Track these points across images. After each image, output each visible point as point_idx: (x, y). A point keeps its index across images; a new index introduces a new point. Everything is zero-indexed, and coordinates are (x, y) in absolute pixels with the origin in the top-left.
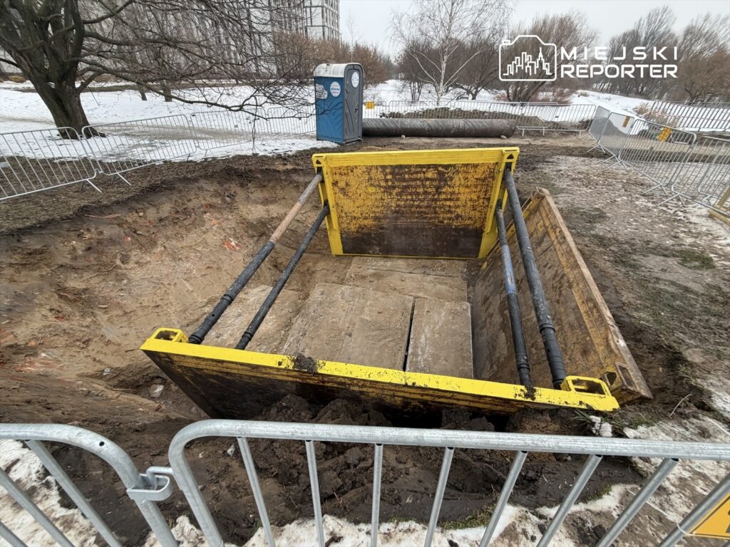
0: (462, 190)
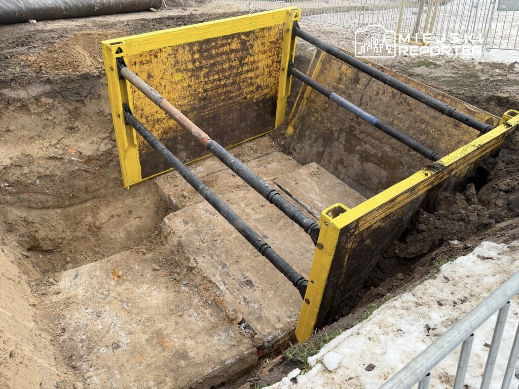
0: (261, 56)
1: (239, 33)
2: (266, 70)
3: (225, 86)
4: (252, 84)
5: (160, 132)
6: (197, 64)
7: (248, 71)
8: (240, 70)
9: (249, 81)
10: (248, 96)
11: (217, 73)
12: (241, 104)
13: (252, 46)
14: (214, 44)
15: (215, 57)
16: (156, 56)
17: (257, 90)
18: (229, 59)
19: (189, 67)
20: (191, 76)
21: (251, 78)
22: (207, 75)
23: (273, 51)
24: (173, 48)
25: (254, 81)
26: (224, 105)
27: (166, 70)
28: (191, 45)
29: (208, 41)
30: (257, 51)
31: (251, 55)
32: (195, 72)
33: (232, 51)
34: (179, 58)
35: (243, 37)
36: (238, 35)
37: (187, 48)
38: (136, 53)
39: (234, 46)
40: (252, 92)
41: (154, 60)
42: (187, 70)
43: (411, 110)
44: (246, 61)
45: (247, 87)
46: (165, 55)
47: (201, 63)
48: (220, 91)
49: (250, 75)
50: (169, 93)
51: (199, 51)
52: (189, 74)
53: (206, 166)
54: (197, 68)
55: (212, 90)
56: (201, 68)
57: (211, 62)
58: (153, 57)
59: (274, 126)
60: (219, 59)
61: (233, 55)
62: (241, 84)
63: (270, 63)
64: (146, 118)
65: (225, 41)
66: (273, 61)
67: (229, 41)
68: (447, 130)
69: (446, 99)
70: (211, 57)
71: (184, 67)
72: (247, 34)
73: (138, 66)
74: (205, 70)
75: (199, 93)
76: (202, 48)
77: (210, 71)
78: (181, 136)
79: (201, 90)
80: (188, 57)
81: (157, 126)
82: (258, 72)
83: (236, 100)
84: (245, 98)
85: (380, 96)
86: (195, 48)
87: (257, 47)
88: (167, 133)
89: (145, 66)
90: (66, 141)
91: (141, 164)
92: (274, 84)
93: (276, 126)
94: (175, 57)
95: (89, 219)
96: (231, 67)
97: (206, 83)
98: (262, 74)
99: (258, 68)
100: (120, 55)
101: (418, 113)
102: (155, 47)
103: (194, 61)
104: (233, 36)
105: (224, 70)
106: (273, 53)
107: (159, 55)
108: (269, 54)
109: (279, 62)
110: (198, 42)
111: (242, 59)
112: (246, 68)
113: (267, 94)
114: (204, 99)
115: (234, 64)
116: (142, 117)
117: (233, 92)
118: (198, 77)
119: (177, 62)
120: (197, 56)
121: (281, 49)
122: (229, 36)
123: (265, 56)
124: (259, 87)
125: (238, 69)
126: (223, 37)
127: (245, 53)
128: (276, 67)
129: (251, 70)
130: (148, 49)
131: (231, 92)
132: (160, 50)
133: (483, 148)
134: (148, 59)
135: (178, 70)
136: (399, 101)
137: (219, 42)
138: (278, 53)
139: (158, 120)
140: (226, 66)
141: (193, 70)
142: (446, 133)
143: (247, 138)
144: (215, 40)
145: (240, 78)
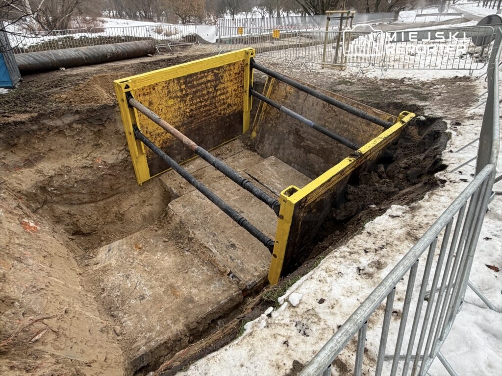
0: (229, 84)
1: (212, 69)
2: (234, 93)
3: (205, 106)
4: (224, 103)
5: (161, 142)
6: (184, 92)
7: (221, 95)
8: (215, 94)
9: (222, 102)
10: (222, 112)
11: (199, 97)
12: (217, 118)
13: (222, 77)
14: (195, 77)
15: (196, 87)
16: (154, 89)
17: (228, 108)
18: (207, 87)
19: (178, 95)
20: (180, 101)
21: (223, 99)
22: (191, 100)
23: (237, 79)
24: (166, 82)
25: (225, 101)
26: (205, 120)
27: (162, 98)
28: (178, 79)
29: (190, 76)
30: (226, 80)
31: (222, 83)
32: (183, 98)
33: (208, 81)
34: (171, 89)
35: (215, 71)
36: (212, 70)
37: (176, 82)
38: (139, 88)
39: (209, 78)
40: (224, 109)
41: (153, 92)
42: (177, 97)
43: (336, 115)
44: (219, 87)
45: (220, 106)
46: (161, 87)
47: (186, 91)
48: (202, 110)
49: (222, 97)
50: (165, 114)
51: (184, 83)
52: (179, 99)
53: (195, 164)
54: (184, 95)
55: (196, 110)
56: (187, 95)
57: (194, 90)
58: (152, 90)
59: (242, 132)
60: (199, 88)
61: (209, 84)
62: (216, 104)
63: (236, 88)
64: (150, 133)
65: (203, 75)
66: (238, 87)
67: (206, 74)
68: (362, 128)
69: (359, 106)
70: (194, 87)
71: (174, 95)
72: (218, 69)
73: (141, 97)
74: (190, 96)
75: (187, 112)
76: (187, 81)
77: (193, 97)
78: (176, 144)
79: (188, 110)
80: (177, 88)
81: (158, 139)
82: (228, 95)
83: (214, 115)
84: (220, 114)
85: (315, 107)
86: (182, 81)
87: (226, 77)
88: (166, 143)
89: (146, 97)
90: (94, 155)
91: (149, 167)
92: (240, 102)
93: (244, 132)
94: (168, 88)
95: (115, 208)
96: (208, 93)
97: (191, 105)
98: (231, 96)
99: (227, 92)
100: (128, 90)
101: (342, 117)
102: (153, 82)
103: (181, 90)
104: (208, 71)
105: (204, 95)
106: (237, 81)
107: (156, 88)
108: (235, 82)
109: (243, 87)
110: (184, 77)
111: (216, 86)
112: (219, 93)
113: (235, 110)
114: (191, 116)
115: (210, 90)
116: (147, 133)
117: (211, 110)
118: (185, 101)
119: (169, 92)
120: (183, 87)
121: (243, 77)
122: (205, 71)
123: (232, 83)
124: (229, 105)
125: (213, 93)
126: (201, 72)
127: (217, 82)
128: (241, 90)
129: (223, 94)
130: (148, 85)
131: (210, 110)
132: (157, 84)
133: (388, 139)
134: (148, 91)
135: (171, 98)
136: (328, 110)
137: (199, 76)
138: (241, 80)
139: (159, 134)
140: (205, 92)
141: (181, 97)
142: (361, 130)
143: (223, 142)
144: (196, 74)
145: (215, 100)
